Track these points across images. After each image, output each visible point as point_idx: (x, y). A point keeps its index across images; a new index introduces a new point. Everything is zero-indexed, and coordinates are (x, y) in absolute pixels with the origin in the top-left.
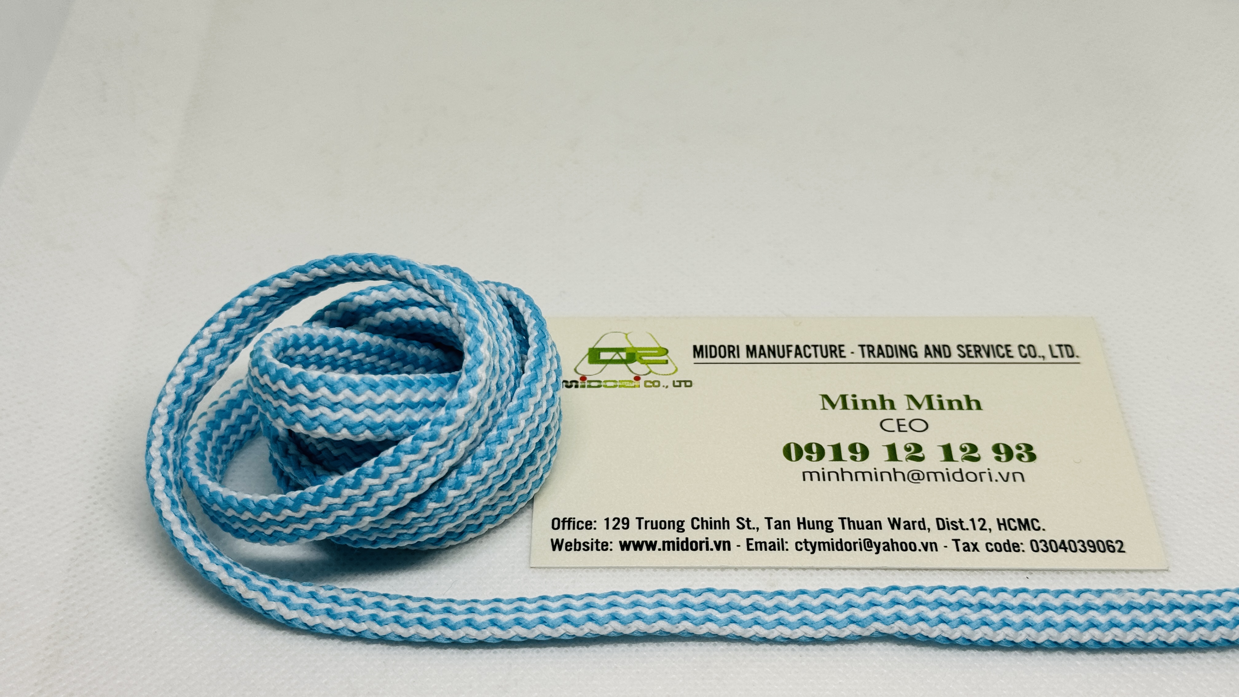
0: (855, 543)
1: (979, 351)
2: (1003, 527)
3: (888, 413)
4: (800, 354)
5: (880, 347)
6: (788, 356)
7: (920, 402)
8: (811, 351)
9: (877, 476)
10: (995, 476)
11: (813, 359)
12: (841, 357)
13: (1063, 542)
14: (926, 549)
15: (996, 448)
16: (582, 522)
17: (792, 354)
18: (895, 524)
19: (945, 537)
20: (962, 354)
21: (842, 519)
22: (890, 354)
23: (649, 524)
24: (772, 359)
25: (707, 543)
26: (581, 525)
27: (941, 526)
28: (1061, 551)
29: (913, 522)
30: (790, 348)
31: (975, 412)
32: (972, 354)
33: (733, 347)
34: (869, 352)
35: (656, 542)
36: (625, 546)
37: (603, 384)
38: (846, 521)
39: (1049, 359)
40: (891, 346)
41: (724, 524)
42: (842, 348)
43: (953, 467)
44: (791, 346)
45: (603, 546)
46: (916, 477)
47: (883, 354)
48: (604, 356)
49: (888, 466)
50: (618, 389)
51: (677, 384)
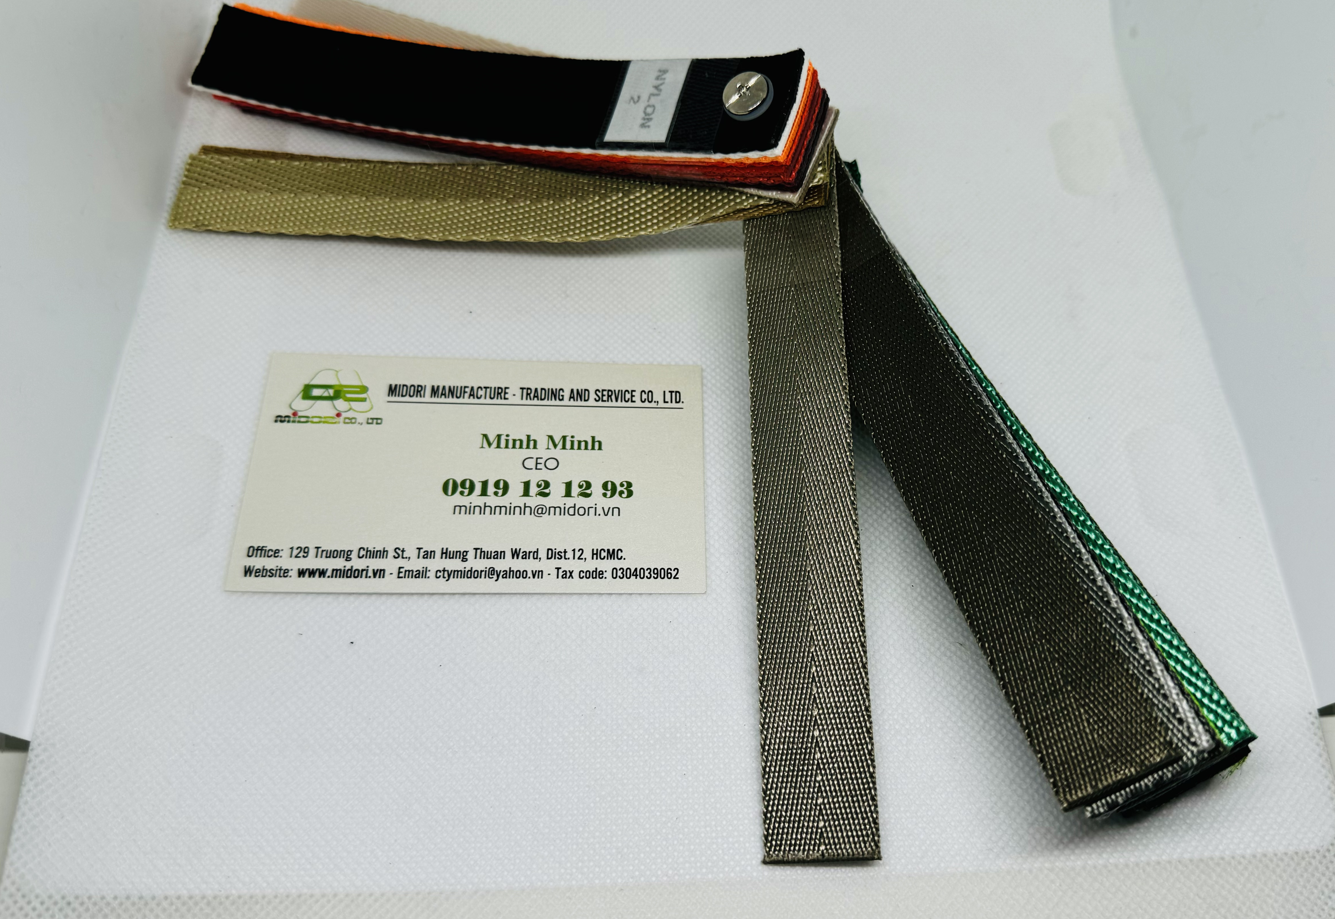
0: (482, 571)
1: (611, 396)
2: (595, 556)
3: (532, 453)
4: (473, 395)
5: (536, 390)
6: (464, 397)
7: (557, 443)
8: (481, 393)
9: (510, 510)
10: (600, 511)
11: (482, 401)
12: (505, 399)
13: (636, 569)
14: (534, 577)
15: (605, 486)
16: (272, 550)
17: (467, 395)
18: (515, 554)
19: (548, 566)
20: (597, 399)
21: (476, 549)
22: (543, 397)
23: (325, 553)
24: (450, 400)
25: (367, 570)
26: (271, 553)
27: (550, 556)
28: (633, 578)
29: (530, 552)
30: (467, 390)
31: (596, 452)
32: (605, 398)
33: (421, 386)
34: (528, 394)
35: (327, 570)
36: (301, 573)
37: (310, 420)
38: (479, 551)
39: (661, 404)
40: (544, 389)
41: (382, 554)
42: (507, 390)
43: (569, 502)
44: (467, 387)
45: (285, 573)
46: (540, 511)
47: (537, 397)
48: (316, 392)
49: (521, 501)
50: (321, 424)
51: (370, 421)
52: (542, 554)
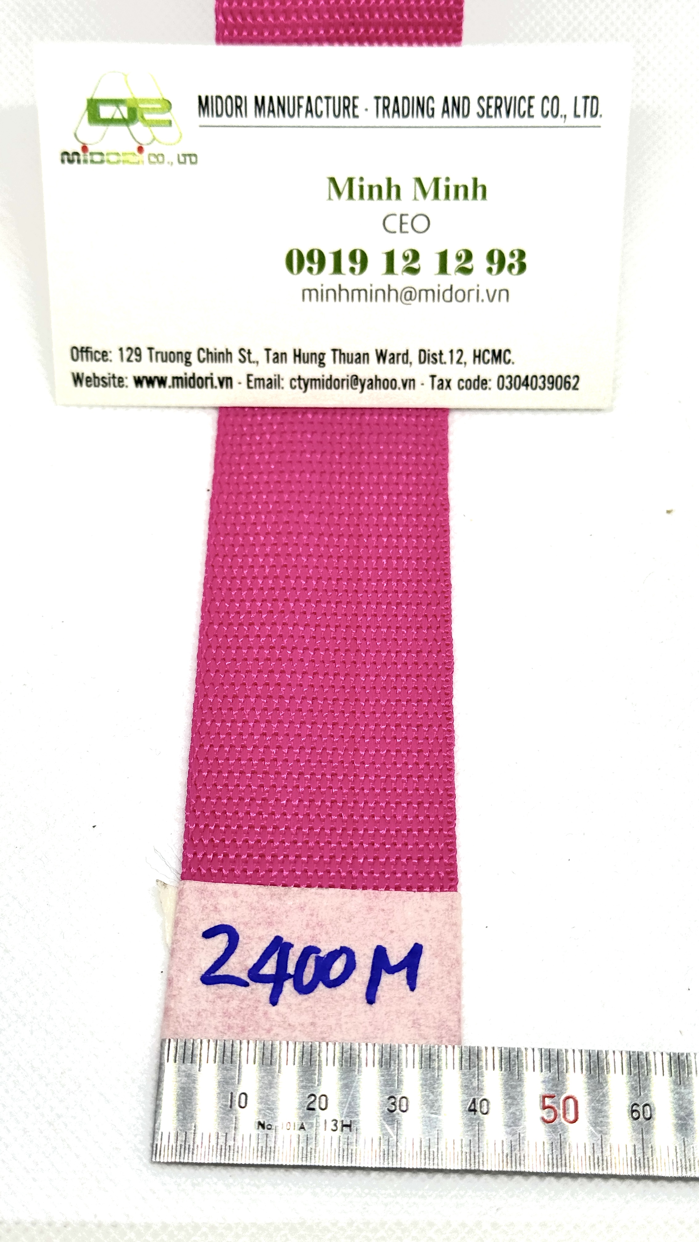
52: (414, 357)
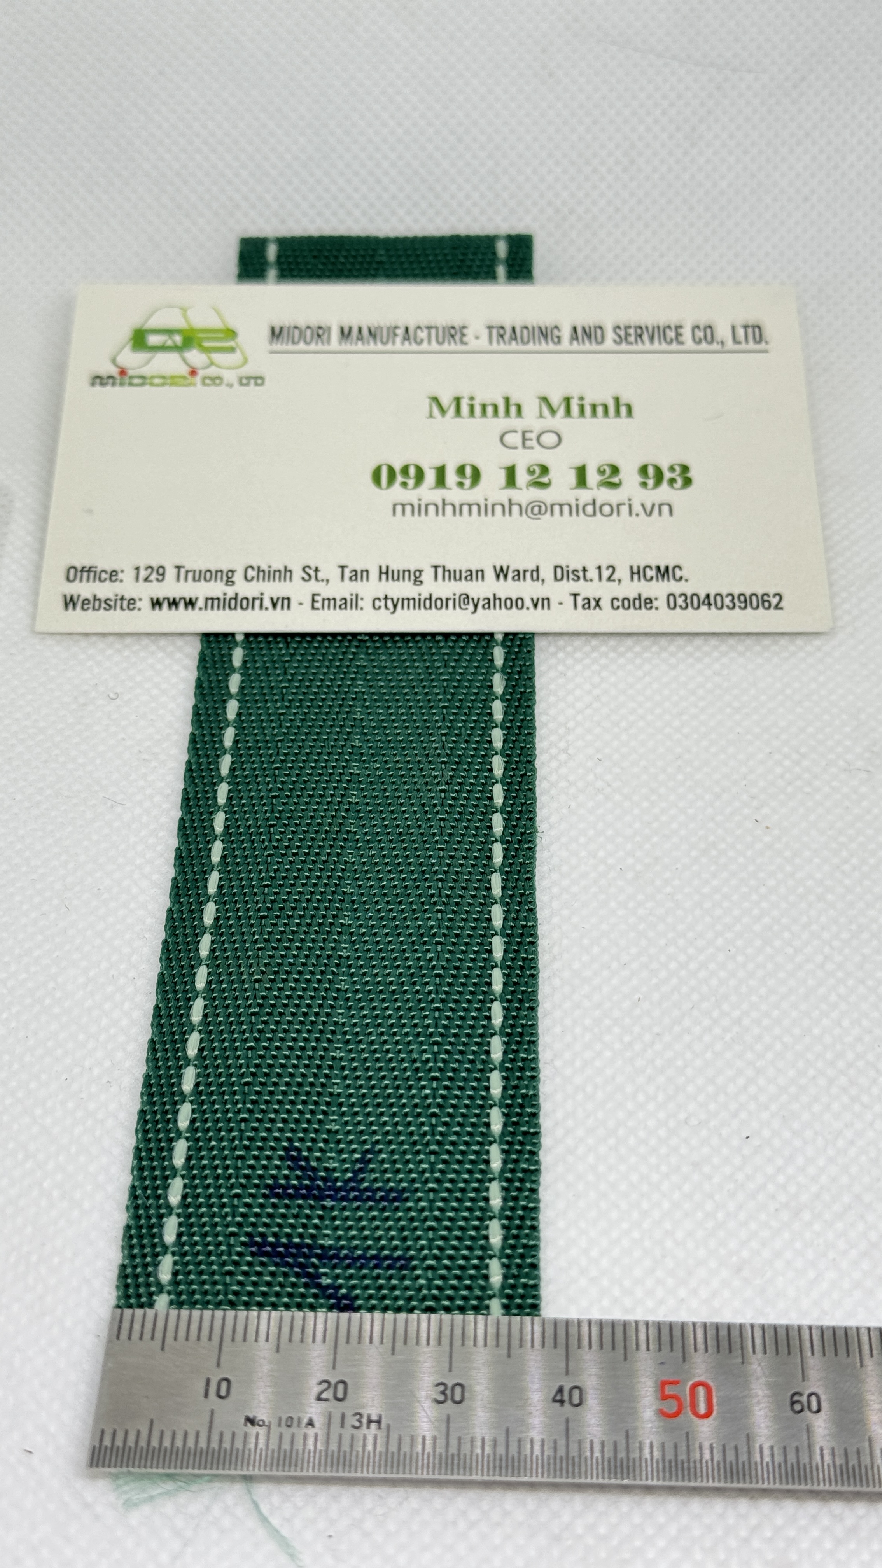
0: (448, 600)
1: (640, 336)
2: (636, 576)
3: (514, 422)
4: (409, 339)
5: (513, 328)
6: (394, 342)
7: (555, 407)
8: (423, 335)
9: (486, 509)
10: (637, 508)
11: (425, 346)
12: (463, 343)
13: (708, 596)
14: (536, 606)
15: (644, 470)
16: (106, 572)
17: (398, 340)
18: (501, 573)
19: (560, 591)
22: (525, 339)
23: (190, 575)
24: (372, 346)
25: (262, 600)
26: (104, 576)
28: (704, 608)
30: (398, 331)
31: (624, 421)
32: (632, 339)
33: (323, 328)
34: (500, 335)
36: (156, 603)
37: (148, 380)
38: (440, 571)
39: (730, 345)
40: (528, 327)
41: (286, 573)
42: (465, 331)
43: (585, 496)
44: (398, 327)
45: (129, 604)
46: (536, 510)
47: (516, 339)
48: (153, 340)
49: (504, 496)
50: (167, 388)
51: (245, 381)
